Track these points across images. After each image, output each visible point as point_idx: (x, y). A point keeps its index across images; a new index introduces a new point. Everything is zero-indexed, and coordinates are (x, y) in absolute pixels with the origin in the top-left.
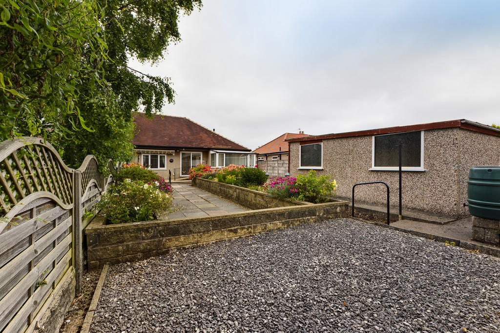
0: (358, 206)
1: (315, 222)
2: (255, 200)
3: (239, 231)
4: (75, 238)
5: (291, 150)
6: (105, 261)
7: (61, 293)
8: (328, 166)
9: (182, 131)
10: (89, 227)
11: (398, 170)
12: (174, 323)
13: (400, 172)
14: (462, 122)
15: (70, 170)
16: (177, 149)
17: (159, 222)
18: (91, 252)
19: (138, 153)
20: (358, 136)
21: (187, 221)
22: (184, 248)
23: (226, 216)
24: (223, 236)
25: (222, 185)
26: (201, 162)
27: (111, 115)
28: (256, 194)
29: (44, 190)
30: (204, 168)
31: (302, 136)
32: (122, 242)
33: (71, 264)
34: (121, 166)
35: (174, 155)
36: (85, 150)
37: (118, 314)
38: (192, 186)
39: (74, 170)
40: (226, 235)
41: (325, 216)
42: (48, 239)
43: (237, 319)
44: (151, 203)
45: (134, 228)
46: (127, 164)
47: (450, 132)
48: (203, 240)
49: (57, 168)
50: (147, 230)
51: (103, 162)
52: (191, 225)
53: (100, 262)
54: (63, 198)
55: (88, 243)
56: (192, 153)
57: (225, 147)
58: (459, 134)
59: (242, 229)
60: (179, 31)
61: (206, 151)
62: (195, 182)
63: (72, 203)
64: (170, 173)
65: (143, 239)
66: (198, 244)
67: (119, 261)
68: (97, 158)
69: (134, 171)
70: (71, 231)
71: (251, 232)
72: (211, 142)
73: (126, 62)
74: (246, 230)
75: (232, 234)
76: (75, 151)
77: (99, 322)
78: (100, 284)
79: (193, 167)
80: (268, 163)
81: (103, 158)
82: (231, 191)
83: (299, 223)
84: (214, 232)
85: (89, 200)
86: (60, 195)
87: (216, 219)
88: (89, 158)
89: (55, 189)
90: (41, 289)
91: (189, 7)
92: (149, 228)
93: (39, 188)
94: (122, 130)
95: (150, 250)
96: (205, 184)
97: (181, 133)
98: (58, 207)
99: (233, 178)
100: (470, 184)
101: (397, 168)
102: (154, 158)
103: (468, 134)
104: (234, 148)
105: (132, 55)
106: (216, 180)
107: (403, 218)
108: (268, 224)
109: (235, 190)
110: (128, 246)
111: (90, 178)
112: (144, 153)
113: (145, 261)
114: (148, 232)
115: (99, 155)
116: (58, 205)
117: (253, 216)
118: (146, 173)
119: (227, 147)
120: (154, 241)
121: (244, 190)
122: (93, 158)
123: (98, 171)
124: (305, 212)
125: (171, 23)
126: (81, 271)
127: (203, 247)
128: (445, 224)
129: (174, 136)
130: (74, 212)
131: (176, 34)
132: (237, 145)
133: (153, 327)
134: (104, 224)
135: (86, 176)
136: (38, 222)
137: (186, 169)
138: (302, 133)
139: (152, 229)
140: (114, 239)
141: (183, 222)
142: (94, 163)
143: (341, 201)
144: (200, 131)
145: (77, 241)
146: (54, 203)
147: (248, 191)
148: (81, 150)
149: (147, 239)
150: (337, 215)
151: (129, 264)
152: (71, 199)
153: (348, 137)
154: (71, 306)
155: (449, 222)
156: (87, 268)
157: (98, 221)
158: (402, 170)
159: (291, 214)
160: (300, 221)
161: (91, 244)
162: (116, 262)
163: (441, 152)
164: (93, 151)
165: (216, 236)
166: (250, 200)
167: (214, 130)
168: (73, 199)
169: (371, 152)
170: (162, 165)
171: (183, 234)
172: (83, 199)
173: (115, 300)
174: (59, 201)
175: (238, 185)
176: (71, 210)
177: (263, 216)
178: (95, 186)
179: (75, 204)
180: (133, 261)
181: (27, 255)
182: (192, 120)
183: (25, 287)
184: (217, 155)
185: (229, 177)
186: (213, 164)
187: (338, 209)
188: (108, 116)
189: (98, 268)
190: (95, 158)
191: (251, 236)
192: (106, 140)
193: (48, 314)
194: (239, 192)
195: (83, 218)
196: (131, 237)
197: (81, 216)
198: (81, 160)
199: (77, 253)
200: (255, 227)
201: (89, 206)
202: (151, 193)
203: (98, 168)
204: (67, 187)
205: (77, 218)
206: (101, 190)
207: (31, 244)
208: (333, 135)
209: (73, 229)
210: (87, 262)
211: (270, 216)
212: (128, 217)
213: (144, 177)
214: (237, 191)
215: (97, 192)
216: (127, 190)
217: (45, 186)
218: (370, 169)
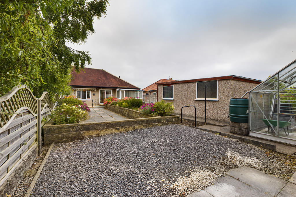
0: (188, 119)
1: (161, 125)
2: (136, 116)
3: (120, 129)
4: (38, 129)
5: (158, 89)
6: (52, 142)
7: (32, 150)
8: (176, 98)
9: (100, 77)
10: (45, 126)
11: (205, 100)
12: (80, 162)
13: (206, 101)
14: (234, 76)
15: (36, 99)
16: (97, 88)
17: (79, 124)
18: (46, 137)
19: (74, 90)
20: (190, 82)
21: (94, 123)
22: (92, 137)
23: (113, 122)
24: (112, 132)
25: (120, 108)
26: (111, 95)
27: (57, 72)
28: (136, 112)
29: (26, 106)
30: (112, 99)
31: (171, 81)
32: (61, 133)
33: (36, 141)
34: (63, 97)
35: (95, 91)
36: (43, 89)
37: (57, 160)
38: (105, 109)
39: (38, 99)
40: (113, 131)
41: (166, 123)
42: (27, 127)
43: (107, 160)
44: (76, 115)
45: (67, 126)
46: (67, 96)
47: (228, 81)
48: (101, 133)
49: (31, 97)
50: (73, 128)
51: (52, 95)
52: (96, 126)
53: (50, 142)
54: (33, 111)
55: (44, 133)
56: (106, 90)
57: (125, 87)
58: (232, 82)
59: (122, 128)
60: (94, 28)
61: (114, 89)
62: (107, 107)
63: (37, 113)
64: (93, 101)
65: (71, 132)
66: (99, 135)
67: (59, 142)
68: (49, 93)
69: (69, 100)
70: (36, 126)
71: (126, 130)
72: (117, 84)
73: (65, 44)
74: (124, 129)
75: (116, 131)
76: (38, 90)
77: (49, 162)
78: (50, 150)
79: (106, 98)
80: (151, 96)
81: (53, 93)
82: (125, 111)
83: (152, 126)
84: (107, 129)
85: (45, 113)
86: (32, 109)
87: (108, 123)
88: (45, 93)
89: (30, 106)
90: (25, 146)
91: (99, 16)
92: (74, 127)
93: (24, 105)
94: (62, 79)
95: (75, 137)
96: (112, 108)
97: (100, 79)
98: (31, 114)
99: (126, 104)
100: (230, 106)
101: (204, 99)
102: (84, 93)
103: (238, 82)
104: (130, 88)
105: (68, 41)
106: (118, 105)
107: (207, 124)
108: (136, 126)
109: (126, 110)
110: (63, 135)
111: (45, 103)
112: (78, 90)
113: (72, 142)
114: (74, 128)
115: (50, 92)
116: (31, 113)
117: (128, 122)
118: (76, 101)
119: (127, 87)
120: (77, 133)
121: (130, 111)
122: (47, 93)
123: (50, 100)
124: (155, 120)
125: (89, 25)
126: (41, 144)
127: (101, 136)
128: (223, 126)
129: (95, 80)
130: (37, 118)
131: (92, 30)
132: (133, 86)
133: (72, 163)
134: (52, 125)
135: (44, 102)
136: (24, 119)
137: (102, 99)
138: (171, 79)
139: (76, 127)
140: (57, 131)
141: (91, 124)
142: (47, 96)
143: (176, 115)
144: (111, 78)
145: (39, 131)
146: (29, 112)
147: (132, 111)
148: (41, 89)
149: (73, 132)
150: (173, 123)
151: (64, 143)
152: (37, 111)
153: (185, 83)
154: (36, 159)
155: (226, 125)
156: (43, 145)
157: (49, 124)
158: (206, 100)
159: (148, 121)
160: (152, 125)
161: (46, 133)
162: (58, 142)
163: (225, 91)
164: (47, 89)
165: (108, 131)
166: (133, 116)
167: (119, 77)
168: (37, 112)
169: (195, 91)
170: (89, 97)
171: (91, 130)
172: (42, 112)
173: (56, 156)
174: (32, 112)
175: (129, 108)
176: (36, 116)
177: (133, 122)
178: (48, 107)
179: (38, 114)
180: (66, 142)
181: (20, 130)
182: (106, 71)
183: (19, 142)
184: (120, 91)
185: (124, 104)
186: (118, 96)
187: (174, 120)
188: (56, 73)
189: (49, 145)
190: (48, 93)
191: (126, 132)
192: (54, 84)
193: (27, 156)
194: (128, 112)
195: (42, 121)
196: (65, 131)
197: (41, 120)
198: (41, 94)
199: (39, 136)
200: (128, 127)
201: (45, 116)
202: (76, 110)
203: (49, 98)
204: (35, 106)
205: (39, 120)
206: (51, 109)
207: (21, 127)
208: (179, 81)
209: (37, 125)
210: (44, 142)
211: (136, 122)
212: (64, 121)
213: (75, 103)
214: (128, 111)
215: (49, 110)
216: (64, 108)
217: (26, 105)
218: (195, 100)
